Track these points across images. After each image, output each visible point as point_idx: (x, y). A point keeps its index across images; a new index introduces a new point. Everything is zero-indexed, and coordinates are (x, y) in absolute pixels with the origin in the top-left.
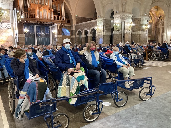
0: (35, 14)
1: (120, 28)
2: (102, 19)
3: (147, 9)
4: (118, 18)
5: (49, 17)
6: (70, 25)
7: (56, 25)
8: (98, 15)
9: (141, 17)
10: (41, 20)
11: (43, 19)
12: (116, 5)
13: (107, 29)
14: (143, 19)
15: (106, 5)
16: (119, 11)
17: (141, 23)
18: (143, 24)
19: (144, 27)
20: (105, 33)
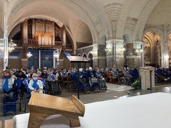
0: (37, 41)
1: (112, 53)
2: (96, 44)
3: (140, 35)
4: (110, 44)
5: (50, 43)
6: (72, 50)
7: (58, 50)
8: (93, 41)
9: (134, 42)
10: (43, 45)
11: (44, 45)
12: (107, 32)
13: (102, 53)
14: (136, 44)
15: (100, 32)
16: (110, 37)
17: (134, 48)
18: (136, 49)
19: (137, 51)
20: (99, 57)
